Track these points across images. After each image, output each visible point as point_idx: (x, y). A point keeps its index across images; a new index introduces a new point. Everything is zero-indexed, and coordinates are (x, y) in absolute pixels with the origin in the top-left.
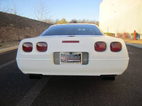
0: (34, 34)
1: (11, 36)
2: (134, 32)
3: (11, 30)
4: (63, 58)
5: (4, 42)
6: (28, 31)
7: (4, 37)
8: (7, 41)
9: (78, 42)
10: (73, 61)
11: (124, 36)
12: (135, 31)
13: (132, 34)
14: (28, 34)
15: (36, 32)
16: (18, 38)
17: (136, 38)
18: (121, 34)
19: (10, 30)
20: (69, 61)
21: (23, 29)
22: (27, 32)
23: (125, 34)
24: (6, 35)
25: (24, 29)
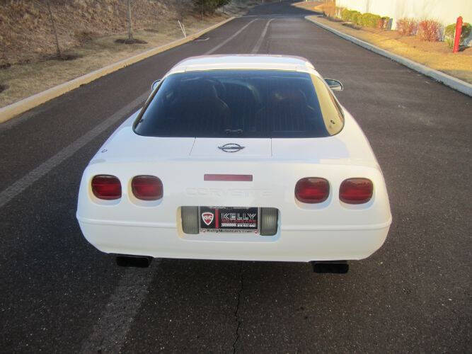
0: (106, 23)
1: (30, 40)
2: (455, 22)
3: (27, 16)
4: (207, 218)
5: (9, 65)
6: (86, 14)
7: (4, 43)
8: (20, 63)
9: (248, 178)
10: (234, 225)
11: (421, 33)
12: (460, 20)
13: (449, 29)
14: (86, 25)
15: (115, 14)
16: (52, 46)
17: (462, 39)
18: (412, 24)
19: (22, 16)
20: (223, 225)
21: (68, 7)
22: (83, 16)
23: (425, 25)
24: (13, 34)
25: (71, 6)
